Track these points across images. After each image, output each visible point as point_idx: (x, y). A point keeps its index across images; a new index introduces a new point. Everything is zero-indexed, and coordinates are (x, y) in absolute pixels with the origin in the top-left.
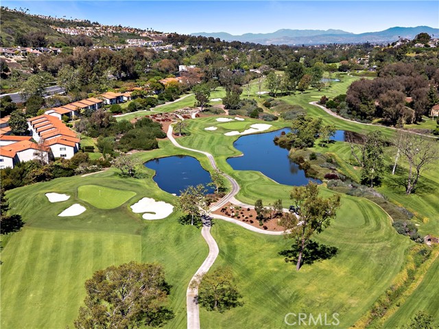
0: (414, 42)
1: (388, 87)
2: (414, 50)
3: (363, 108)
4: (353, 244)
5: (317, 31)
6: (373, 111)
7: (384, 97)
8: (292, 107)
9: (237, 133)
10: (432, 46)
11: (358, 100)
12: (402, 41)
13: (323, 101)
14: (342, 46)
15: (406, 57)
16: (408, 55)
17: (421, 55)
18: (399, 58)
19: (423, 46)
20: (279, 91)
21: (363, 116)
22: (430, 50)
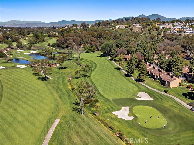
0: (72, 27)
1: (69, 39)
2: (73, 30)
3: (63, 46)
4: (70, 66)
5: (29, 21)
6: (65, 46)
7: (68, 42)
8: (40, 47)
9: (27, 53)
10: (78, 28)
11: (61, 44)
12: (67, 26)
13: (49, 45)
14: (43, 28)
15: (71, 32)
16: (71, 31)
17: (75, 31)
18: (68, 32)
19: (75, 28)
20: (32, 43)
21: (63, 48)
22: (78, 29)
